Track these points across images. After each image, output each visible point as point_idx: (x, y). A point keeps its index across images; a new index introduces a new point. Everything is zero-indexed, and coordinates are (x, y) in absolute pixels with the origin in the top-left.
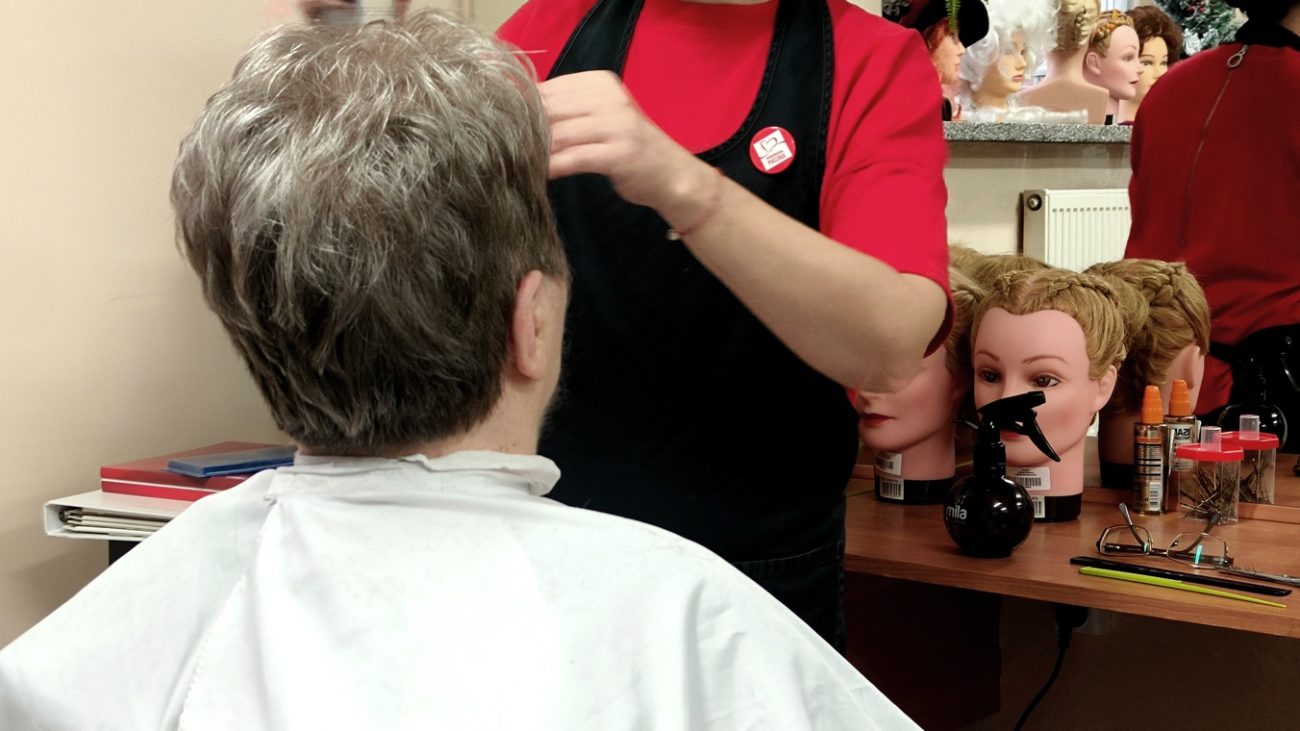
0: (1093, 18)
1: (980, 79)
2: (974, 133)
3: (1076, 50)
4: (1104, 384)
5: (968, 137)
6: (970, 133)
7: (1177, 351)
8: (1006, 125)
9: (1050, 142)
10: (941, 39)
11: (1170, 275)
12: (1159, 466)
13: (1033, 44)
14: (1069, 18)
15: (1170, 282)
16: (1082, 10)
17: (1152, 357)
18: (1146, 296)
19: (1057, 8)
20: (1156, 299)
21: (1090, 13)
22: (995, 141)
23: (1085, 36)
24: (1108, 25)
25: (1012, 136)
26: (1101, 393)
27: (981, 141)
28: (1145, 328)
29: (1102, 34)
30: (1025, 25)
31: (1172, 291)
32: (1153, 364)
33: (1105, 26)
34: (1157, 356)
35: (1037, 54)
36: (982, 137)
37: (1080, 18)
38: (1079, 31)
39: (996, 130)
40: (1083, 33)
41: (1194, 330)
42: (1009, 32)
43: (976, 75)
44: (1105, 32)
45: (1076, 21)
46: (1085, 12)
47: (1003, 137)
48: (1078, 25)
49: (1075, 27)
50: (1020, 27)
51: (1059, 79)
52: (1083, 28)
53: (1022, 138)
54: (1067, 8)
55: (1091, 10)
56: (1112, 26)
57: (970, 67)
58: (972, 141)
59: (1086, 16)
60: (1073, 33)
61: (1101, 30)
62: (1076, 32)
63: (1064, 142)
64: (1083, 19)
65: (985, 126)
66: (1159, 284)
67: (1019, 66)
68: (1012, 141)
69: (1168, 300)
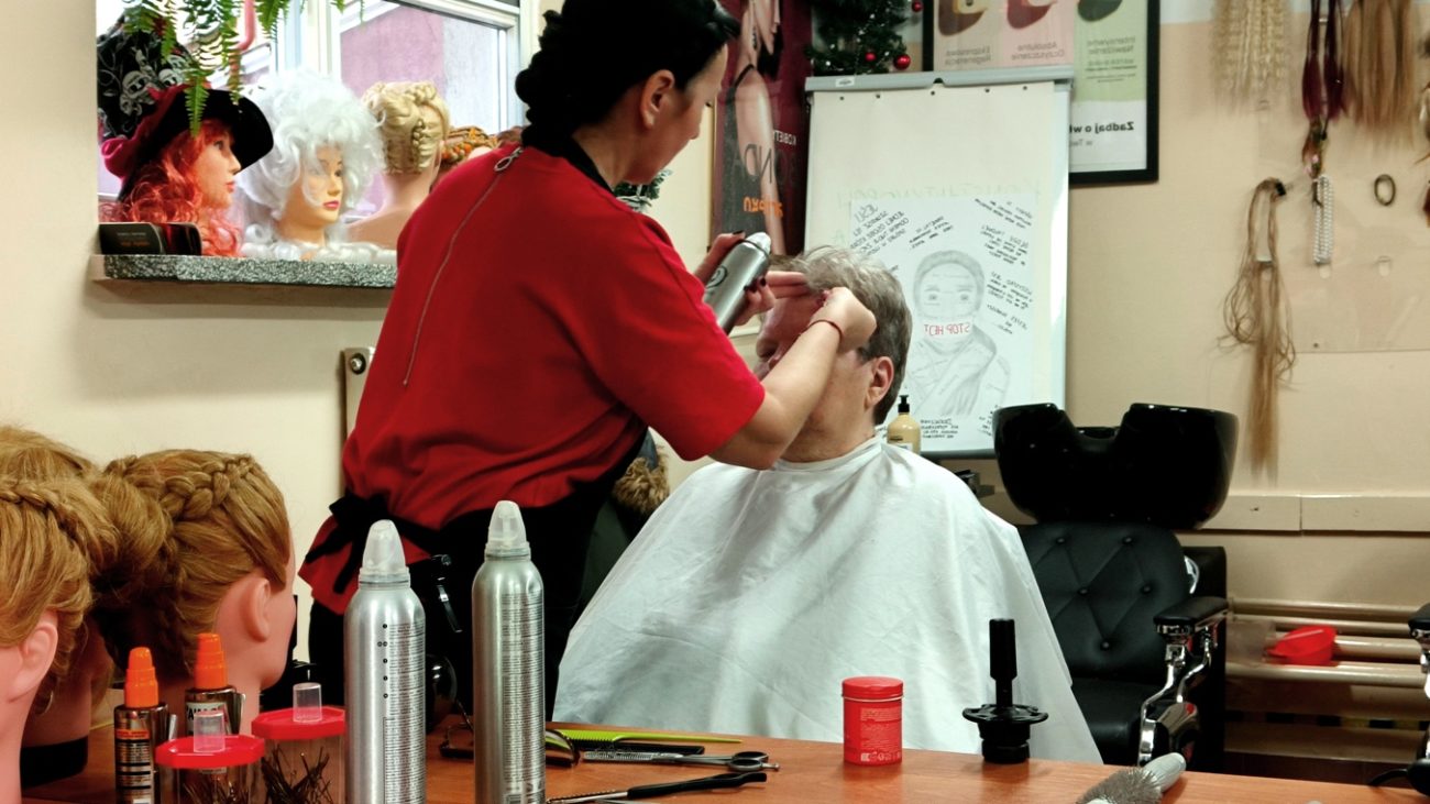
0: (436, 135)
1: (282, 205)
2: (237, 273)
3: (417, 173)
4: (32, 652)
5: (225, 277)
6: (230, 272)
7: (224, 588)
8: (290, 263)
9: (362, 287)
10: (200, 149)
11: (212, 474)
12: (148, 773)
13: (352, 163)
14: (400, 133)
15: (211, 486)
16: (420, 124)
17: (181, 599)
18: (166, 506)
19: (379, 120)
20: (184, 510)
21: (430, 128)
22: (273, 283)
23: (427, 157)
24: (463, 145)
25: (300, 278)
26: (28, 666)
27: (250, 283)
28: (163, 552)
29: (455, 155)
30: (331, 137)
31: (210, 497)
32: (183, 610)
33: (460, 146)
34: (189, 596)
35: (358, 176)
36: (251, 278)
37: (417, 134)
38: (418, 150)
39: (274, 270)
40: (423, 153)
41: (252, 555)
42: (312, 146)
43: (276, 199)
44: (459, 153)
45: (413, 138)
46: (423, 127)
47: (285, 278)
48: (416, 143)
49: (412, 146)
50: (326, 141)
51: (398, 209)
52: (423, 147)
53: (317, 281)
54: (396, 120)
55: (432, 125)
56: (468, 146)
57: (266, 188)
58: (234, 282)
59: (426, 131)
60: (410, 153)
61: (455, 150)
62: (414, 151)
63: (384, 287)
64: (422, 135)
65: (255, 263)
66: (192, 488)
67: (333, 190)
68: (302, 284)
69: (204, 510)
